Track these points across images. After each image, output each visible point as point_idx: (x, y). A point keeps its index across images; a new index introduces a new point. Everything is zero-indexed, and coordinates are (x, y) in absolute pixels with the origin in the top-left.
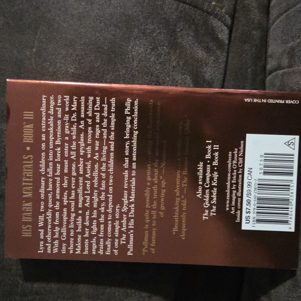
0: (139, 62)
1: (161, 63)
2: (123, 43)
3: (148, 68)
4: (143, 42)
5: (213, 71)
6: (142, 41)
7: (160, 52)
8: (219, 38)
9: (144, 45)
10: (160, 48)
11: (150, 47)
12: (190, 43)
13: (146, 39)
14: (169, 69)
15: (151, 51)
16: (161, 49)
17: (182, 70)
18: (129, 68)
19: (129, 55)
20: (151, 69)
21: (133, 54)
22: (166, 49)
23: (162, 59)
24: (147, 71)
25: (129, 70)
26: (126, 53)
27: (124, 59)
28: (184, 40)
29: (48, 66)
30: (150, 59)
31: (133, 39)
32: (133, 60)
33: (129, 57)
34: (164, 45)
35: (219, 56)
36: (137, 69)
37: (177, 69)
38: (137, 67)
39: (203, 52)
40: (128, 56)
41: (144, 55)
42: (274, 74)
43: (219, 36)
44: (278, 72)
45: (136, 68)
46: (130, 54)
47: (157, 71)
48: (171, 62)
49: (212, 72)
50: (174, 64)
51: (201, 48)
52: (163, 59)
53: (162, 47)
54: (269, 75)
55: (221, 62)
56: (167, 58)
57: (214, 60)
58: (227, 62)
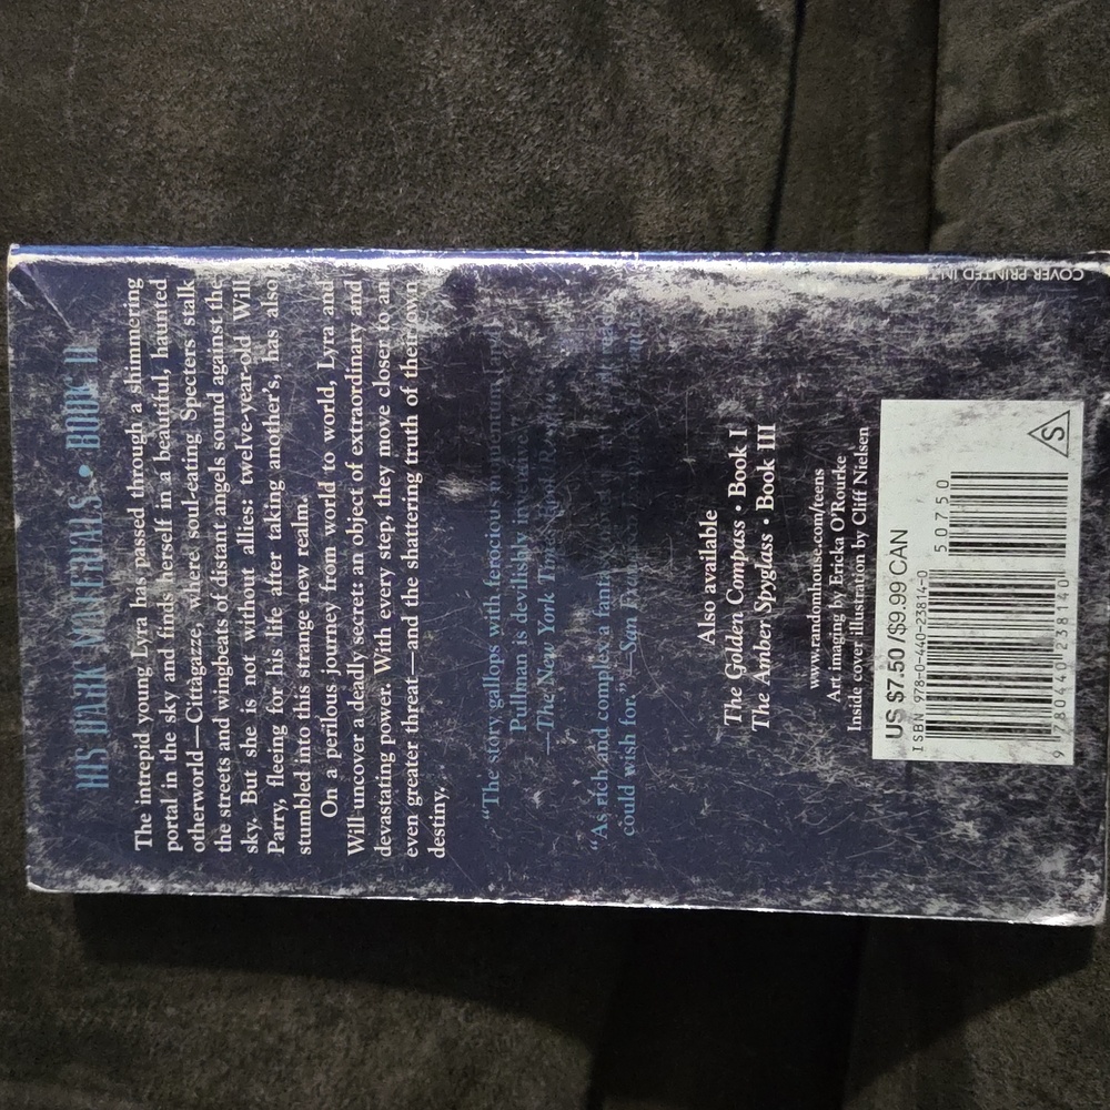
0: (467, 108)
1: (546, 111)
2: (402, 38)
3: (498, 132)
4: (478, 32)
5: (743, 138)
6: (472, 27)
7: (542, 69)
8: (761, 12)
9: (484, 44)
10: (542, 54)
11: (504, 51)
12: (651, 35)
13: (490, 22)
14: (578, 133)
15: (508, 66)
16: (546, 59)
17: (625, 135)
18: (429, 131)
19: (427, 81)
20: (510, 132)
21: (441, 79)
22: (565, 56)
23: (551, 94)
24: (495, 141)
25: (430, 137)
26: (417, 75)
27: (410, 99)
28: (630, 23)
29: (124, 132)
30: (505, 97)
31: (440, 20)
32: (442, 99)
33: (426, 91)
34: (556, 44)
35: (761, 83)
36: (459, 134)
37: (606, 134)
38: (456, 126)
39: (702, 67)
40: (422, 86)
41: (484, 80)
42: (966, 143)
43: (761, 8)
44: (982, 134)
45: (454, 132)
46: (431, 79)
47: (534, 141)
48: (584, 106)
49: (737, 143)
50: (596, 112)
51: (692, 53)
52: (554, 96)
53: (548, 51)
54: (949, 148)
55: (767, 107)
56: (567, 91)
57: (744, 98)
58: (789, 106)
